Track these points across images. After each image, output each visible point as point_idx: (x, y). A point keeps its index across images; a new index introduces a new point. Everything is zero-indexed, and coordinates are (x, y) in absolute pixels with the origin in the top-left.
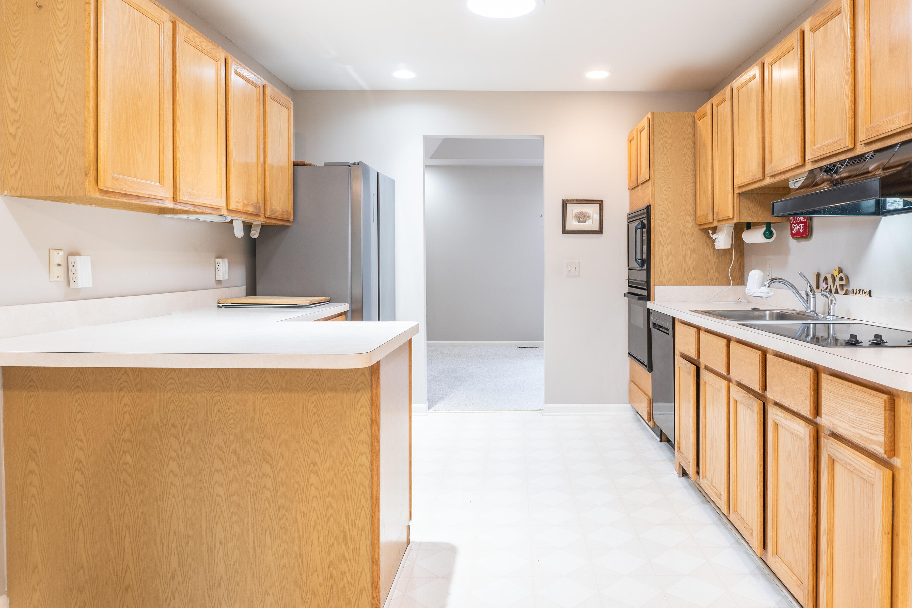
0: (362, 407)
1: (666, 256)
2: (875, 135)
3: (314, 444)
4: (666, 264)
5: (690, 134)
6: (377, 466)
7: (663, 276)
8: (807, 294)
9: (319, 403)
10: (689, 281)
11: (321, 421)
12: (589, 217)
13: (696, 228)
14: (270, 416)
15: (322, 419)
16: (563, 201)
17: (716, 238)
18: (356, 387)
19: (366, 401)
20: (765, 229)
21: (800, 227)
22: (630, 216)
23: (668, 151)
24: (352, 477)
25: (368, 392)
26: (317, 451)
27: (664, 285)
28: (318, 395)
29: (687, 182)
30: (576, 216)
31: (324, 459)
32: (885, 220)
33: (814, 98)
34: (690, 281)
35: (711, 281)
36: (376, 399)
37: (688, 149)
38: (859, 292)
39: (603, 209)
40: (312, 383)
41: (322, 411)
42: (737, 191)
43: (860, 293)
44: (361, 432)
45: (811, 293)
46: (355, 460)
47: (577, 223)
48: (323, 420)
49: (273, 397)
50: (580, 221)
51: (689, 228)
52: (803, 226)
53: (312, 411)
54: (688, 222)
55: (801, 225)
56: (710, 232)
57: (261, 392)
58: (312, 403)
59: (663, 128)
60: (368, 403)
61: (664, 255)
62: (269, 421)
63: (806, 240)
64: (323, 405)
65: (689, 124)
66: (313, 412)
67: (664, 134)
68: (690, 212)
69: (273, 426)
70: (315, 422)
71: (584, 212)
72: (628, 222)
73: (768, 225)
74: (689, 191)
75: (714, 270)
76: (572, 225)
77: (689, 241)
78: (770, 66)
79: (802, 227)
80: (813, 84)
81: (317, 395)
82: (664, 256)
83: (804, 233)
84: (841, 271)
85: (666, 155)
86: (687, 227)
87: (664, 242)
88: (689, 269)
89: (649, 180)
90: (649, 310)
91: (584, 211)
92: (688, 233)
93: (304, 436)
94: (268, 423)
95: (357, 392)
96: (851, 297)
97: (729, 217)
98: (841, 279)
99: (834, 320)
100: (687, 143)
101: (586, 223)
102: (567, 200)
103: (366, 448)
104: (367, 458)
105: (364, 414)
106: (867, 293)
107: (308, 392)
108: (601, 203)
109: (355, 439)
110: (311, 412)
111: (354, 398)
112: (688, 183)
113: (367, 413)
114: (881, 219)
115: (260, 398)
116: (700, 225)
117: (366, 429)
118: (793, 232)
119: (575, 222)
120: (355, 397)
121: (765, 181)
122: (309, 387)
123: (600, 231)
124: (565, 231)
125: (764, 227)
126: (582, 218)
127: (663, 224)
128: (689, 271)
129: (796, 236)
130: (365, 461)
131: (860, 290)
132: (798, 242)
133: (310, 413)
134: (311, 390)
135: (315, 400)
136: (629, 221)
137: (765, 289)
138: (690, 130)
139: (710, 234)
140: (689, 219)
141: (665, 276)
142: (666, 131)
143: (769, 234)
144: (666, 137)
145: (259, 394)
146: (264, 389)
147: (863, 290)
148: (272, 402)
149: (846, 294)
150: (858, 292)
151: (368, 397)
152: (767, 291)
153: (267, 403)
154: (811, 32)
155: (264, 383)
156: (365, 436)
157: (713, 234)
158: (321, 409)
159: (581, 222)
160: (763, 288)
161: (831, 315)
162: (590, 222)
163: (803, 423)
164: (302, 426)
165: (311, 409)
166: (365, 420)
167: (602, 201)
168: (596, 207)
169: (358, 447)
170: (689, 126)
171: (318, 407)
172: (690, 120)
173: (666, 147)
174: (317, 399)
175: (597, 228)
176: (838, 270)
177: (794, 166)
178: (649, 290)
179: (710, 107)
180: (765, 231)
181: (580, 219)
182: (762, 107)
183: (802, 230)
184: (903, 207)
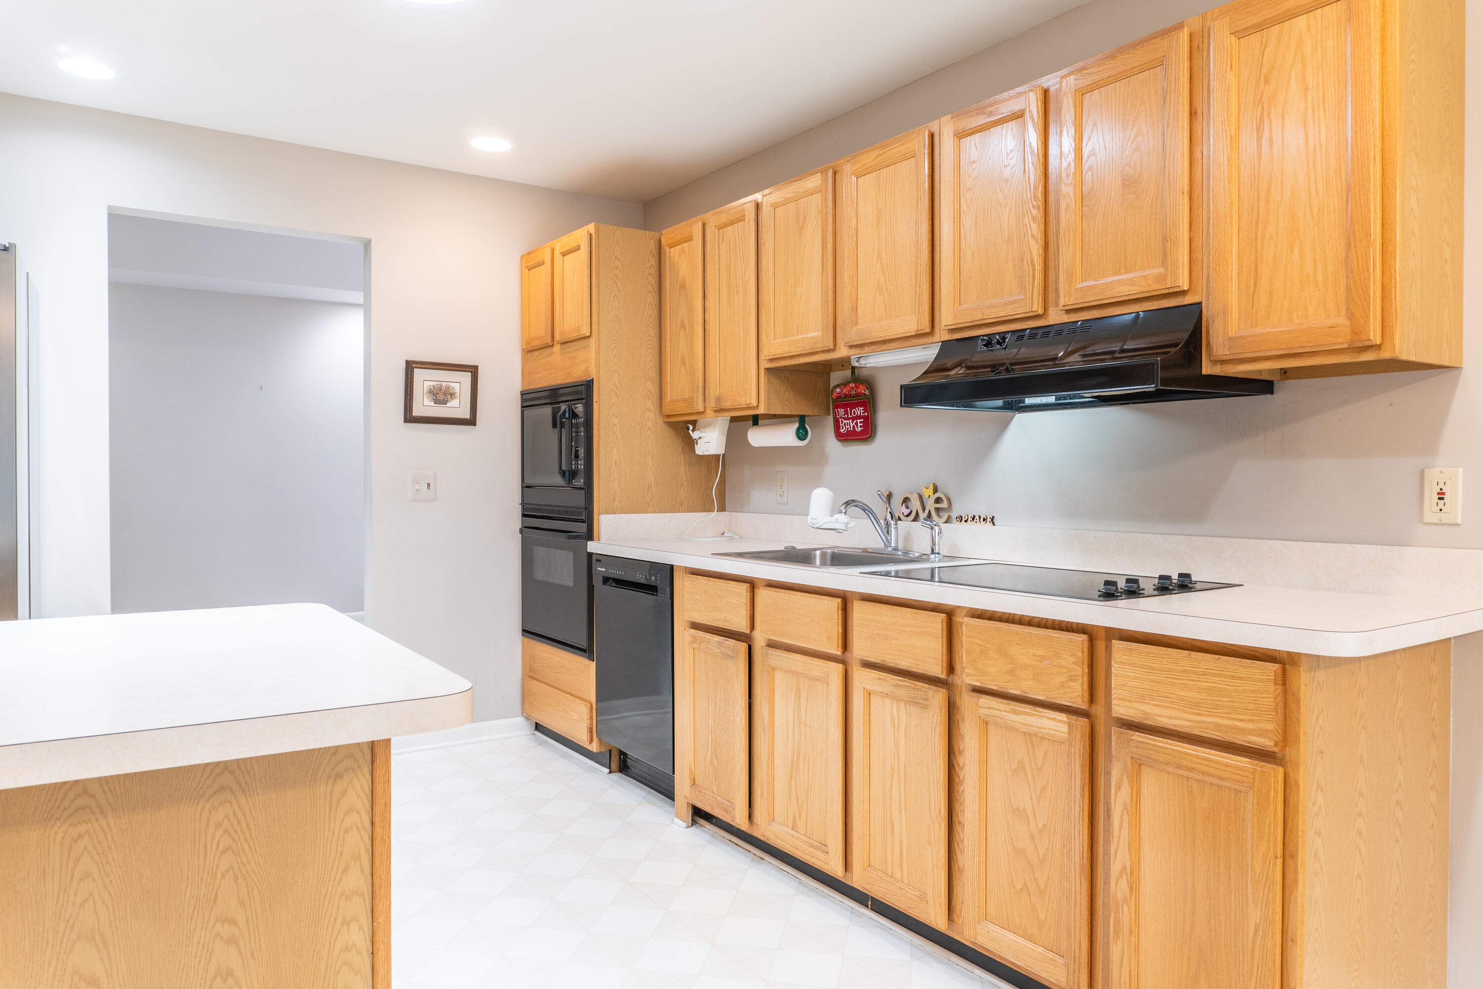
0: (348, 812)
1: (616, 465)
2: (1094, 299)
3: (222, 925)
4: (617, 479)
5: (652, 268)
6: (388, 940)
7: (612, 498)
8: (887, 523)
9: (239, 823)
10: (649, 506)
11: (244, 865)
12: (452, 395)
13: (660, 421)
14: (94, 880)
15: (245, 861)
16: (408, 362)
17: (700, 438)
18: (333, 769)
19: (359, 797)
20: (797, 425)
21: (856, 423)
22: (525, 397)
23: (620, 291)
24: (324, 981)
25: (363, 775)
26: (232, 941)
27: (614, 513)
28: (235, 804)
29: (648, 344)
30: (430, 392)
31: (253, 955)
32: (1020, 418)
33: (959, 235)
34: (651, 506)
35: (682, 505)
36: (384, 789)
37: (649, 291)
38: (973, 519)
39: (477, 382)
40: (218, 775)
41: (246, 840)
42: (764, 365)
43: (975, 520)
44: (346, 871)
45: (893, 522)
46: (330, 939)
47: (432, 404)
48: (249, 862)
49: (103, 830)
50: (437, 401)
51: (650, 421)
52: (860, 422)
53: (218, 846)
54: (649, 409)
55: (858, 421)
56: (691, 427)
57: (65, 821)
58: (218, 825)
59: (612, 252)
60: (362, 801)
61: (613, 463)
62: (91, 894)
63: (865, 443)
64: (248, 826)
65: (651, 252)
66: (221, 848)
67: (613, 262)
68: (651, 393)
69: (104, 903)
70: (227, 871)
71: (444, 386)
72: (522, 407)
73: (802, 419)
74: (650, 361)
75: (685, 488)
76: (423, 406)
77: (650, 442)
78: (856, 178)
79: (859, 425)
80: (957, 213)
81: (230, 803)
82: (613, 466)
83: (861, 433)
84: (935, 490)
85: (617, 297)
86: (648, 418)
87: (613, 443)
88: (650, 487)
89: (589, 337)
90: (590, 555)
91: (444, 384)
92: (649, 428)
93: (196, 913)
94: (87, 899)
95: (335, 779)
96: (955, 526)
97: (751, 405)
98: (938, 500)
99: (940, 561)
100: (648, 281)
101: (448, 405)
102: (414, 362)
103: (360, 907)
104: (361, 927)
105: (354, 827)
106: (989, 520)
107: (208, 800)
108: (473, 370)
109: (331, 892)
110: (214, 847)
111: (328, 794)
112: (649, 346)
113: (360, 825)
114: (1013, 418)
115: (63, 838)
116: (669, 416)
117: (358, 862)
118: (842, 431)
119: (428, 402)
120: (331, 792)
121: (835, 353)
122: (209, 787)
123: (471, 421)
124: (410, 418)
125: (795, 422)
126: (441, 395)
127: (611, 413)
128: (650, 491)
129: (845, 437)
130: (359, 937)
131: (974, 516)
132: (842, 445)
133: (214, 852)
134: (214, 794)
135: (226, 816)
136: (525, 404)
137: (842, 518)
138: (653, 261)
139: (690, 431)
140: (651, 404)
141: (614, 499)
142: (616, 258)
143: (802, 434)
144: (617, 268)
145: (59, 828)
146: (76, 810)
147: (980, 517)
148: (99, 842)
149: (947, 521)
150: (970, 519)
151: (362, 787)
152: (846, 521)
153: (85, 849)
154: (955, 138)
155: (77, 797)
156: (357, 880)
157: (693, 430)
158: (242, 836)
159: (440, 404)
160: (837, 516)
161: (935, 553)
162: (454, 403)
163: (1063, 717)
164: (189, 887)
165: (215, 842)
166: (358, 841)
167: (477, 367)
168: (467, 377)
169: (338, 908)
170: (651, 255)
171: (236, 832)
172: (652, 245)
173: (617, 285)
174: (232, 814)
175: (467, 415)
176: (931, 487)
177: (914, 334)
178: (589, 521)
179: (700, 228)
180: (798, 429)
181: (436, 397)
182: (833, 238)
183: (860, 429)
184: (1056, 400)
